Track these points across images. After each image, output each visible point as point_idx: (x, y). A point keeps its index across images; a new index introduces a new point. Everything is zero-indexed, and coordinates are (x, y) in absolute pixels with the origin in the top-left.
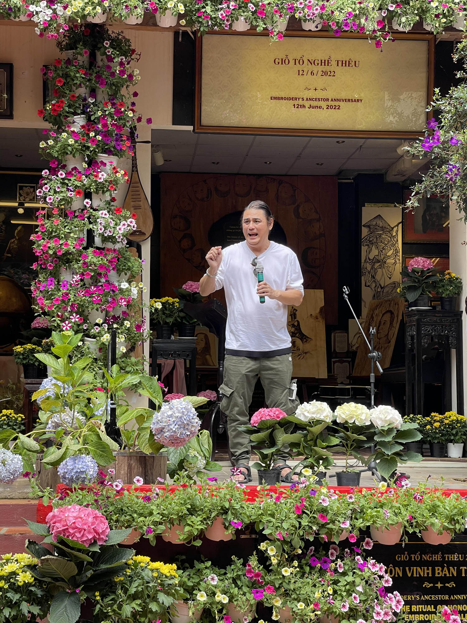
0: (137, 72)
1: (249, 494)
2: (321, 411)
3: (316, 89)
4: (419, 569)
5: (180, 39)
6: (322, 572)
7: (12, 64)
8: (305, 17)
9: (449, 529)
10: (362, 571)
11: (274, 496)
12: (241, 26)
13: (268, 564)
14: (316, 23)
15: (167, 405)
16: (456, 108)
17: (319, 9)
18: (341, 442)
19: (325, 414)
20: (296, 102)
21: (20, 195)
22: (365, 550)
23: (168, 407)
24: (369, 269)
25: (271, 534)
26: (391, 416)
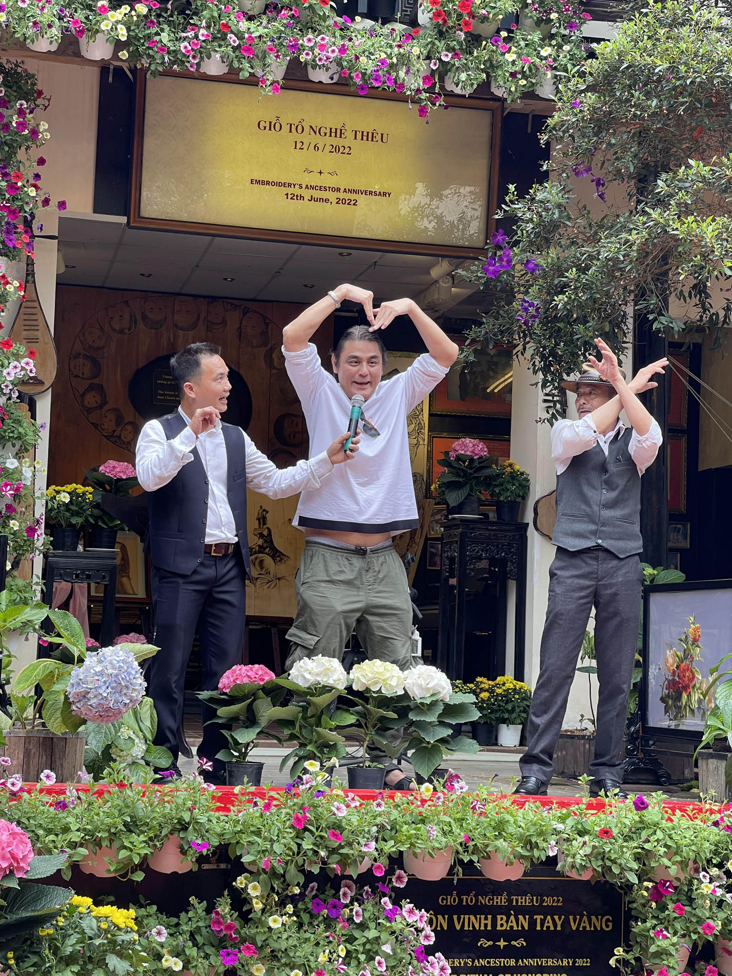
0: (44, 126)
1: (219, 799)
2: (327, 672)
3: (321, 173)
4: (472, 917)
5: (111, 79)
6: (329, 923)
8: (314, 61)
9: (522, 857)
10: (390, 922)
11: (261, 803)
12: (214, 66)
13: (245, 909)
14: (330, 72)
15: (94, 656)
16: (541, 216)
17: (337, 50)
18: (358, 720)
19: (335, 677)
20: (290, 190)
22: (394, 889)
23: (95, 659)
25: (253, 863)
26: (436, 681)
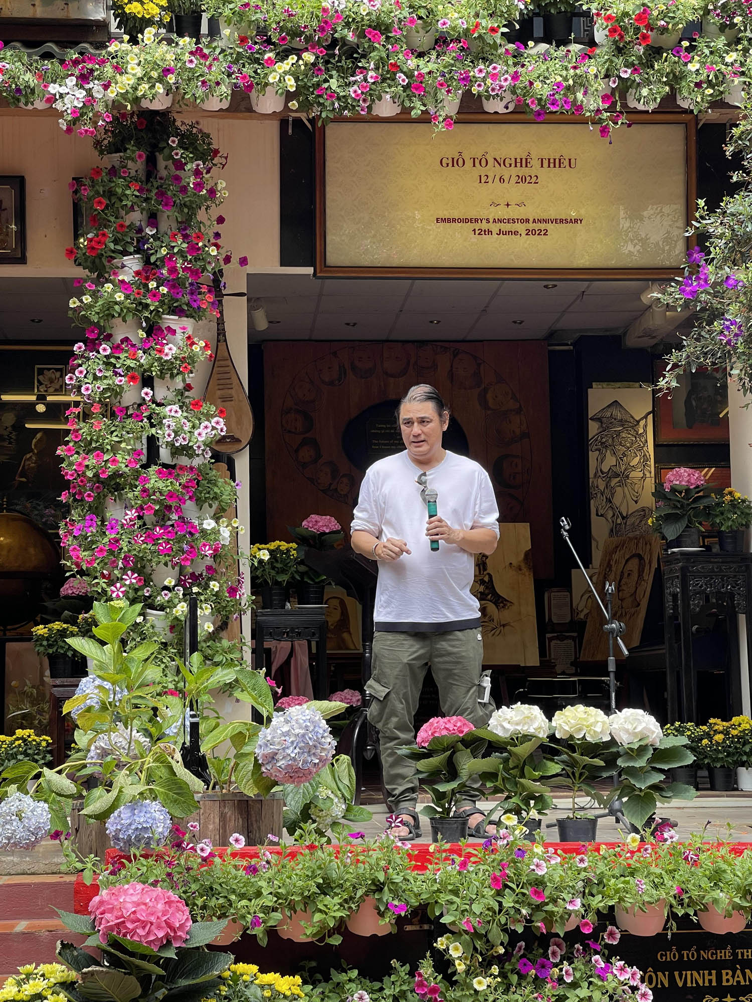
0: (222, 184)
1: (417, 858)
2: (530, 719)
3: (508, 205)
4: (695, 973)
5: (290, 131)
6: (538, 983)
7: (23, 177)
8: (487, 91)
9: (742, 908)
10: (603, 980)
11: (458, 860)
12: (386, 108)
13: (450, 971)
14: (505, 102)
15: (281, 716)
16: (733, 230)
17: (510, 78)
18: (563, 769)
19: (536, 725)
20: (477, 226)
21: (40, 383)
22: (607, 946)
23: (282, 719)
24: (602, 487)
25: (453, 923)
26: (644, 725)
